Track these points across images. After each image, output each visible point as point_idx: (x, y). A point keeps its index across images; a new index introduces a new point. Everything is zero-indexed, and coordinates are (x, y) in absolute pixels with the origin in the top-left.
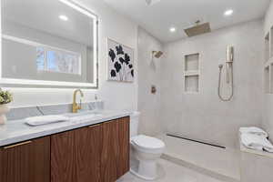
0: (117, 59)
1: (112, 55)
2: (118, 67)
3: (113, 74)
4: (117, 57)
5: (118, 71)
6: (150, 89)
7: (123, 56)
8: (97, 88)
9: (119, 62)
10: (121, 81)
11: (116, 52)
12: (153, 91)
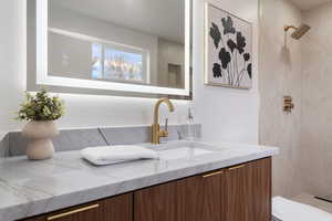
0: (223, 44)
1: (215, 35)
2: (225, 57)
3: (217, 71)
4: (225, 38)
5: (225, 66)
6: (283, 105)
7: (234, 37)
8: (189, 97)
9: (228, 49)
10: (230, 85)
11: (221, 29)
12: (288, 106)
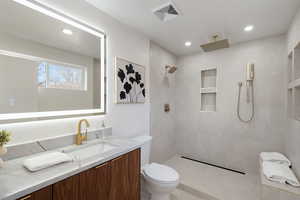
0: (127, 79)
1: (121, 75)
2: (128, 87)
3: (122, 96)
4: (128, 77)
5: (128, 92)
6: (163, 109)
7: (133, 76)
8: (104, 113)
9: (129, 83)
10: (132, 102)
11: (125, 71)
12: (167, 109)
